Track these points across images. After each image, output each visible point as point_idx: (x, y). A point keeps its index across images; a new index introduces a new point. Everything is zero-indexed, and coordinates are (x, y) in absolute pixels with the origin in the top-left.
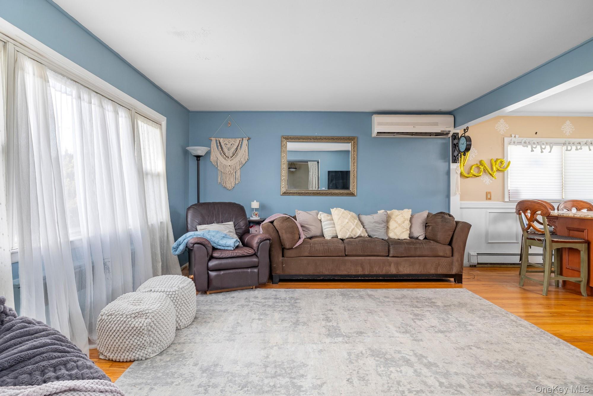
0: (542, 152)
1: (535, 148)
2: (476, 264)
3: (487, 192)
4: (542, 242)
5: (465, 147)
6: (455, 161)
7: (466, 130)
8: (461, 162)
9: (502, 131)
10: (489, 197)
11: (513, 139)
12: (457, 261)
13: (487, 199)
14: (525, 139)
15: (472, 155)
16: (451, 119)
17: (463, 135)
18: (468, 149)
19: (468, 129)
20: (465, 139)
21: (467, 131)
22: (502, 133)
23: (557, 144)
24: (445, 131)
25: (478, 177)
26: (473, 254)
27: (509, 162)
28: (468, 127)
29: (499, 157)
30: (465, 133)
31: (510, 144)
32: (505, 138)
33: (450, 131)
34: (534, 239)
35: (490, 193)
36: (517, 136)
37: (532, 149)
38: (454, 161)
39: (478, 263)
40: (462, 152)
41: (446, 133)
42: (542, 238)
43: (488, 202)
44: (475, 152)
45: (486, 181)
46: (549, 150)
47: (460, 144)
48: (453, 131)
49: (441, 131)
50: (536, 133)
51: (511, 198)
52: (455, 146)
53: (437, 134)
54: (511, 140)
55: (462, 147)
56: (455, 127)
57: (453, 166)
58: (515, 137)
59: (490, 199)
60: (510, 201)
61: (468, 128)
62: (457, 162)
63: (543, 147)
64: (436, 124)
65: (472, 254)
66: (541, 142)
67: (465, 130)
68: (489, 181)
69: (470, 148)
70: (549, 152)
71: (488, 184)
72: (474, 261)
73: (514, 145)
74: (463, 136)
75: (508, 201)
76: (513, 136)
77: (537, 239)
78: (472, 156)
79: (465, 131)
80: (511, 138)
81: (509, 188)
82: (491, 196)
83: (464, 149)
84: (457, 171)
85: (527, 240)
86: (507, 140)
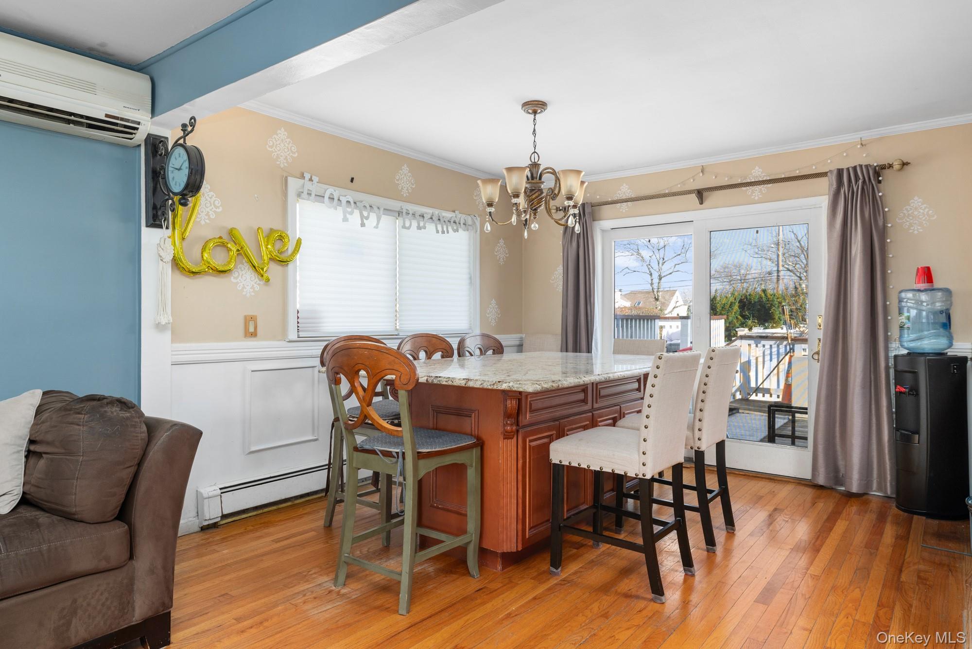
0: (363, 225)
1: (351, 213)
2: (219, 519)
3: (246, 317)
4: (394, 460)
5: (185, 179)
6: (156, 219)
7: (190, 129)
8: (174, 228)
9: (282, 158)
10: (252, 329)
11: (308, 185)
12: (152, 571)
13: (246, 336)
14: (330, 190)
15: (208, 210)
16: (140, 84)
17: (181, 141)
18: (193, 186)
19: (193, 125)
20: (185, 157)
21: (192, 131)
22: (282, 166)
23: (388, 211)
24: (122, 119)
25: (222, 275)
26: (211, 494)
27: (299, 242)
28: (193, 118)
29: (277, 226)
30: (184, 137)
31: (299, 195)
32: (290, 179)
33: (139, 123)
34: (373, 452)
35: (253, 318)
36: (316, 179)
37: (345, 216)
38: (151, 221)
39: (224, 517)
40: (175, 194)
41: (125, 127)
42: (394, 450)
43: (252, 343)
44: (216, 202)
45: (244, 287)
46: (375, 224)
47: (170, 169)
48: (148, 126)
49: (107, 116)
50: (352, 180)
51: (303, 331)
52: (157, 176)
53: (93, 124)
54: (303, 186)
55: (177, 179)
56: (153, 112)
57: (150, 237)
58: (311, 180)
59: (254, 335)
60: (300, 340)
61: (193, 121)
62: (160, 227)
63: (365, 214)
64: (90, 87)
65: (205, 495)
66: (362, 202)
67: (184, 126)
68: (253, 287)
69: (201, 182)
70: (375, 227)
71: (248, 295)
72: (212, 513)
73: (308, 200)
74: (181, 145)
75: (295, 338)
76: (307, 176)
77: (382, 452)
78: (208, 214)
79: (188, 128)
80: (301, 181)
81: (298, 307)
82: (256, 328)
83: (183, 186)
84: (162, 254)
85: (355, 453)
86: (294, 184)
